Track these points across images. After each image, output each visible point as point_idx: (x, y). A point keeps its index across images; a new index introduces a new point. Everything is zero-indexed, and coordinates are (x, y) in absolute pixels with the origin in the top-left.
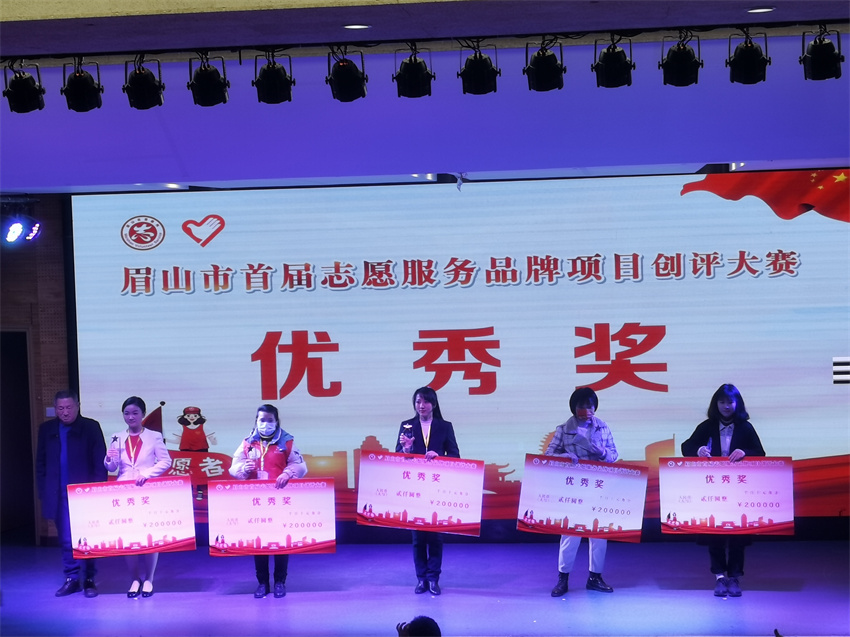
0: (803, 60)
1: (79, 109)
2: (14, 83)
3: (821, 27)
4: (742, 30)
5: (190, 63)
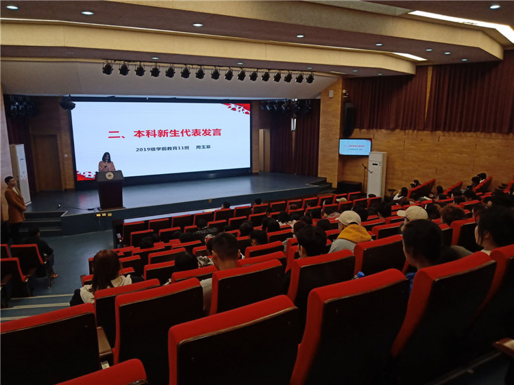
5: (182, 68)
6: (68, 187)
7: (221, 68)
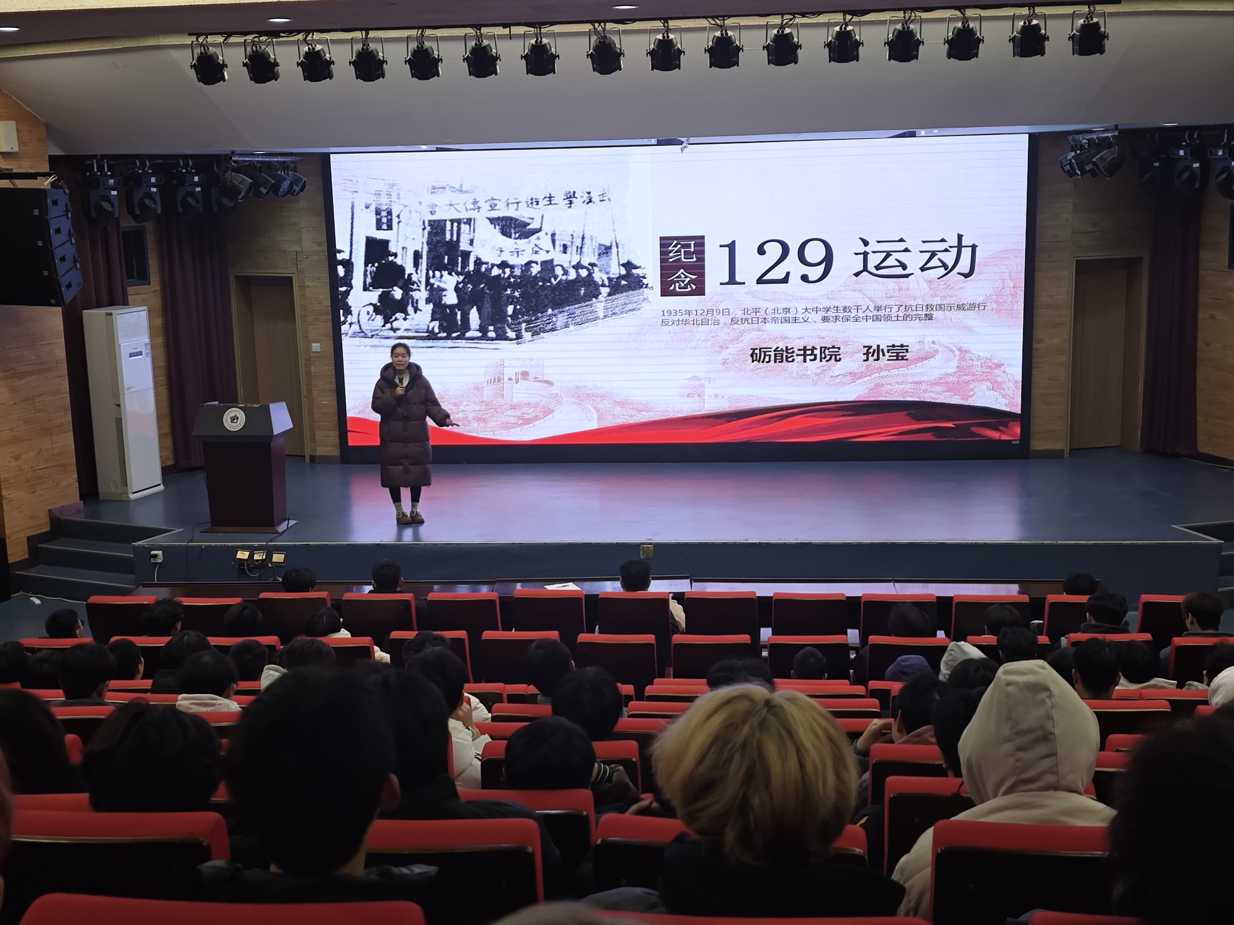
0: (1013, 40)
1: (366, 79)
2: (307, 55)
3: (1029, 9)
4: (960, 11)
5: (465, 38)
7: (621, 27)
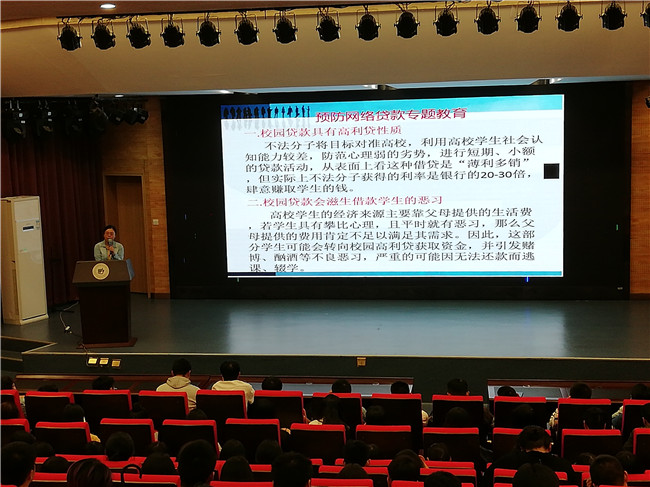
0: (602, 17)
1: (171, 46)
2: (133, 31)
6: (158, 290)
7: (339, 10)
